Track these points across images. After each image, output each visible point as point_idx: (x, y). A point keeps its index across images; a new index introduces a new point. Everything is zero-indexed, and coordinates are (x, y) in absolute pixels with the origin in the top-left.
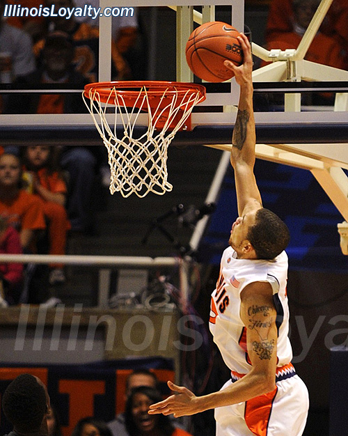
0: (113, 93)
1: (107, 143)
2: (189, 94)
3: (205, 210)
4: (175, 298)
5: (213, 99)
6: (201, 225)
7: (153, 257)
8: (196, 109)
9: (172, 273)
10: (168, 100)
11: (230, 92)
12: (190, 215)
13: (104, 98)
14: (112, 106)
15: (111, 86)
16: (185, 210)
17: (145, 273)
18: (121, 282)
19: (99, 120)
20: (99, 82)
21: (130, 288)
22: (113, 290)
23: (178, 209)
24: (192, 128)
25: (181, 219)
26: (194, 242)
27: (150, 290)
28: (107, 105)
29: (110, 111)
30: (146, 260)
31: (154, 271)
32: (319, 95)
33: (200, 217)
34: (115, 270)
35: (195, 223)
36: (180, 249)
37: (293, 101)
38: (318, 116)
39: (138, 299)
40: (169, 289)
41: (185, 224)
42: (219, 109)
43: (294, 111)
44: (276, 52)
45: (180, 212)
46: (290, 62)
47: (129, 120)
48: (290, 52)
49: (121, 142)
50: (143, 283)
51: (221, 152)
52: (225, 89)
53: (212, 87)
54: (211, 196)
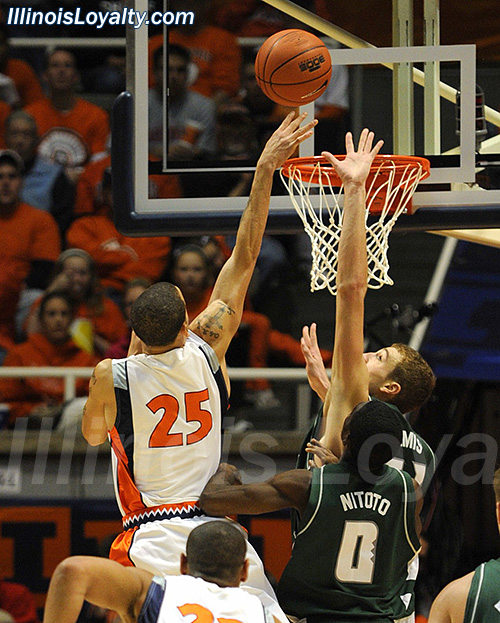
0: (317, 171)
1: (310, 230)
2: (409, 170)
3: (425, 311)
5: (439, 175)
6: (421, 330)
8: (421, 188)
10: (383, 177)
11: (459, 166)
12: (406, 318)
13: (306, 176)
14: (316, 185)
15: (315, 162)
16: (401, 311)
19: (301, 204)
20: (301, 157)
23: (392, 310)
24: (414, 211)
25: (396, 323)
28: (310, 185)
29: (315, 191)
33: (419, 320)
35: (413, 327)
41: (402, 328)
42: (446, 187)
45: (394, 314)
47: (337, 202)
49: (328, 230)
51: (443, 239)
52: (454, 162)
53: (437, 162)
54: (432, 296)
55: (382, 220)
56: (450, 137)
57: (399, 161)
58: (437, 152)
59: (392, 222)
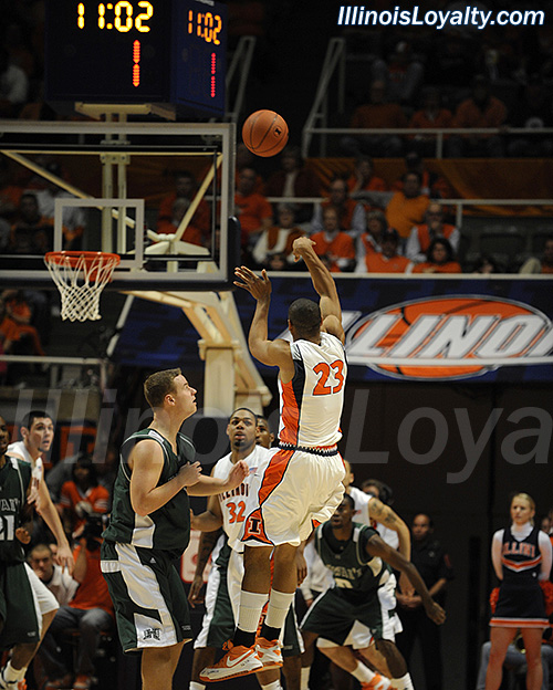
1: (60, 288)
3: (117, 331)
4: (98, 384)
5: (125, 264)
6: (114, 340)
7: (85, 358)
8: (116, 270)
9: (96, 369)
10: (97, 263)
11: (134, 260)
12: (107, 334)
13: (57, 261)
14: (62, 267)
15: (62, 254)
16: (105, 331)
17: (79, 370)
18: (65, 374)
19: (55, 275)
21: (70, 378)
22: (60, 378)
24: (112, 281)
25: (102, 337)
26: (110, 350)
27: (82, 379)
28: (59, 266)
29: (62, 269)
30: (79, 361)
31: (85, 368)
32: (188, 263)
33: (113, 335)
34: (61, 367)
35: (110, 339)
36: (101, 354)
37: (173, 266)
38: (187, 275)
39: (75, 384)
40: (94, 378)
41: (104, 340)
42: (128, 270)
43: (173, 272)
44: (162, 236)
45: (101, 332)
46: (171, 242)
47: (74, 275)
48: (171, 236)
49: (70, 289)
50: (78, 374)
51: (126, 296)
52: (132, 257)
53: (124, 257)
54: (121, 323)
55: (96, 285)
56: (130, 246)
57: (105, 256)
58: (124, 252)
59: (102, 286)
